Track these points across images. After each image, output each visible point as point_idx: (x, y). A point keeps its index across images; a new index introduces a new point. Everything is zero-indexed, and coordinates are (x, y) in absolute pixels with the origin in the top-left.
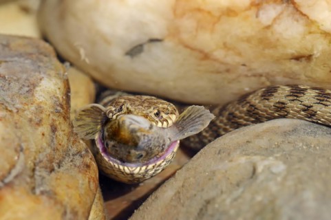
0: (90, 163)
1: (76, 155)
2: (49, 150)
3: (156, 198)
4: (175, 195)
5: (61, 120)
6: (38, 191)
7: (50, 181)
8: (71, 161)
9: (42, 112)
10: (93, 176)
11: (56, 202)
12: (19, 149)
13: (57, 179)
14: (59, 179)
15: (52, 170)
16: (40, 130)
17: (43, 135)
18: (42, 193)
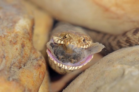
0: (42, 64)
1: (34, 59)
2: (19, 57)
3: (74, 84)
4: (82, 83)
5: (28, 41)
6: (11, 79)
7: (19, 74)
8: (31, 63)
9: (17, 37)
10: (42, 71)
11: (20, 85)
12: (3, 56)
13: (22, 72)
14: (24, 73)
15: (20, 68)
16: (16, 46)
17: (17, 49)
18: (13, 80)
